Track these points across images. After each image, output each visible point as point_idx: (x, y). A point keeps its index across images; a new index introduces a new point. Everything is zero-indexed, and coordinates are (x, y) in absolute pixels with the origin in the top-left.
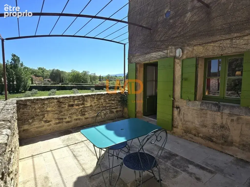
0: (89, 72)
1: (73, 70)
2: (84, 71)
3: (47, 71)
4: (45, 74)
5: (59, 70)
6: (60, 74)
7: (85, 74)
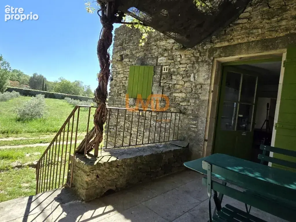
0: (83, 83)
1: (62, 78)
2: (76, 81)
3: (25, 76)
4: (22, 78)
5: (43, 76)
6: (43, 80)
7: (77, 84)
